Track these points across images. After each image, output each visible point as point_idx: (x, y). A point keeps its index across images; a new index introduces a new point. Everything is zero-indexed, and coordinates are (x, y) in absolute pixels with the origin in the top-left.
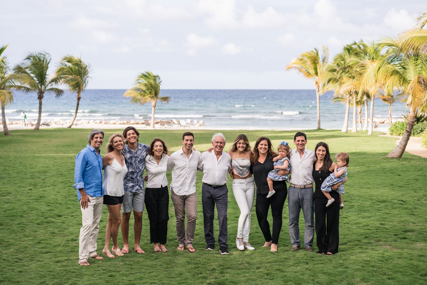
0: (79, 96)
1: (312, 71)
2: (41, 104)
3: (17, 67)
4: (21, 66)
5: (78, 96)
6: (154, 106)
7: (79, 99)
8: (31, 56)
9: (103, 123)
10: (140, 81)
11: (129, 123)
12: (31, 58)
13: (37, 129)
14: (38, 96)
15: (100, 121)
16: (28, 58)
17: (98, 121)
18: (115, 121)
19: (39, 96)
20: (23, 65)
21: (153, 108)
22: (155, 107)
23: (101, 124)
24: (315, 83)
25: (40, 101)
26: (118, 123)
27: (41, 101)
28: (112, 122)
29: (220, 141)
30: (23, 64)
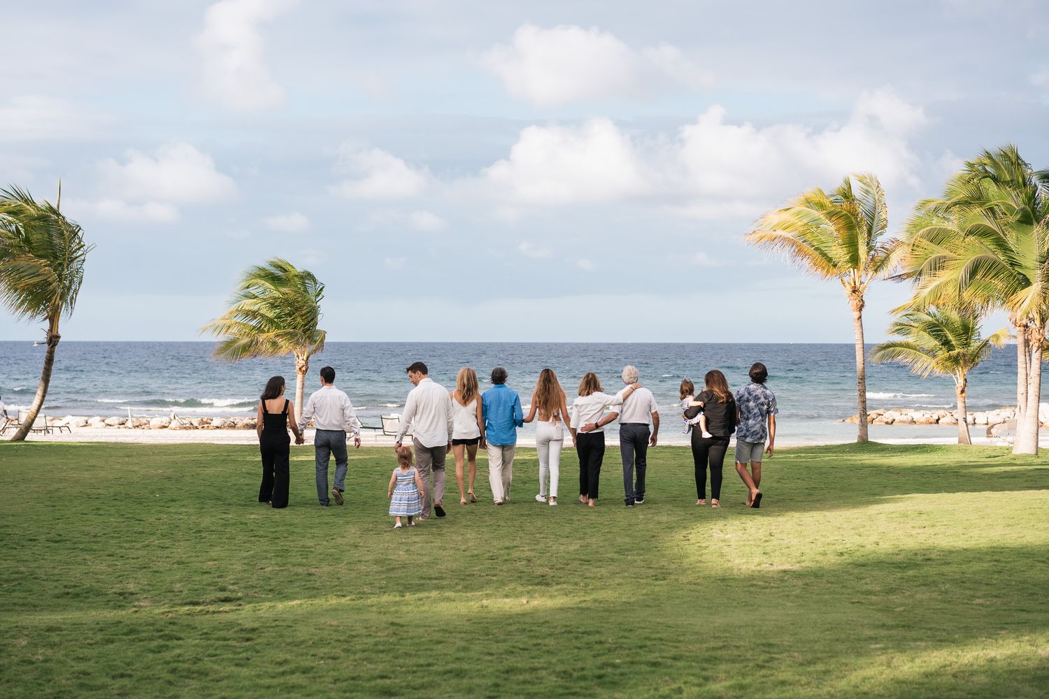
0: (54, 332)
1: (839, 253)
5: (51, 330)
6: (304, 369)
7: (53, 341)
9: (129, 424)
10: (252, 290)
11: (206, 425)
15: (122, 420)
17: (114, 420)
18: (165, 420)
21: (300, 376)
22: (304, 373)
23: (123, 430)
24: (849, 289)
26: (174, 424)
28: (156, 421)
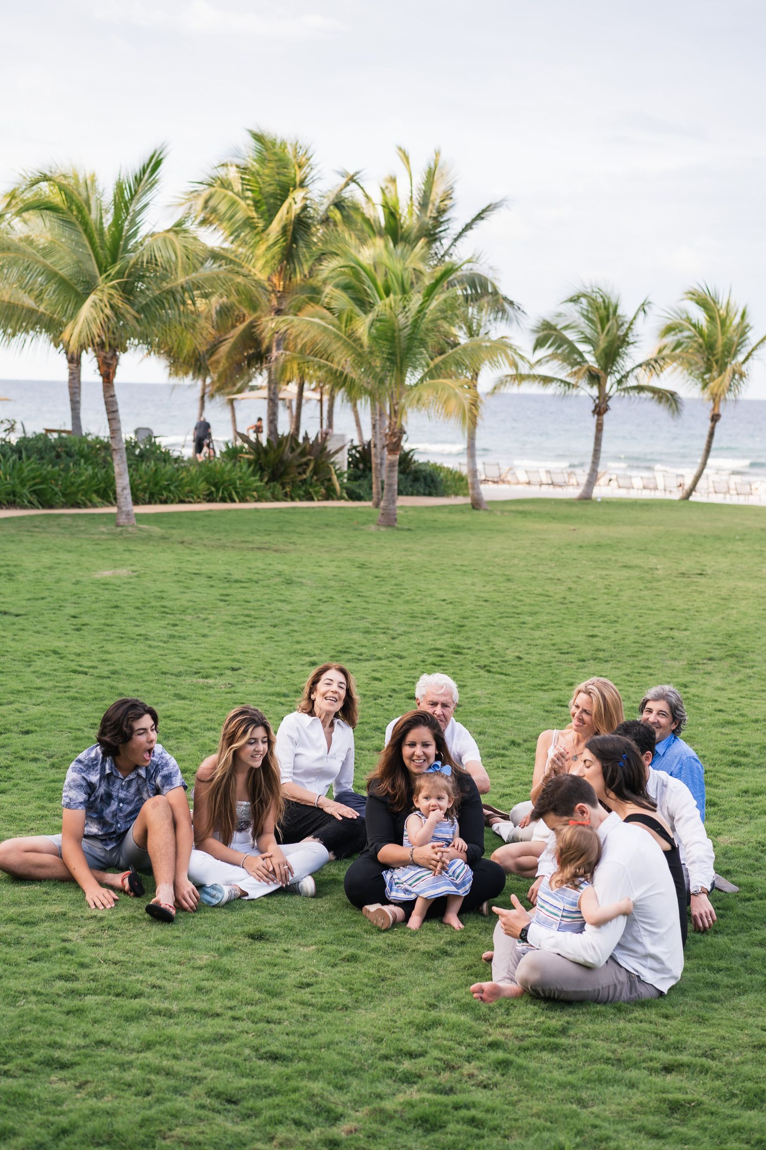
0: (716, 411)
2: (599, 428)
3: (543, 325)
4: (553, 323)
5: (714, 409)
7: (715, 418)
8: (585, 296)
12: (583, 300)
13: (586, 498)
14: (593, 407)
16: (574, 300)
19: (596, 406)
20: (559, 319)
25: (598, 420)
27: (602, 420)
29: (442, 699)
30: (559, 315)
